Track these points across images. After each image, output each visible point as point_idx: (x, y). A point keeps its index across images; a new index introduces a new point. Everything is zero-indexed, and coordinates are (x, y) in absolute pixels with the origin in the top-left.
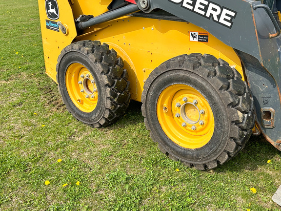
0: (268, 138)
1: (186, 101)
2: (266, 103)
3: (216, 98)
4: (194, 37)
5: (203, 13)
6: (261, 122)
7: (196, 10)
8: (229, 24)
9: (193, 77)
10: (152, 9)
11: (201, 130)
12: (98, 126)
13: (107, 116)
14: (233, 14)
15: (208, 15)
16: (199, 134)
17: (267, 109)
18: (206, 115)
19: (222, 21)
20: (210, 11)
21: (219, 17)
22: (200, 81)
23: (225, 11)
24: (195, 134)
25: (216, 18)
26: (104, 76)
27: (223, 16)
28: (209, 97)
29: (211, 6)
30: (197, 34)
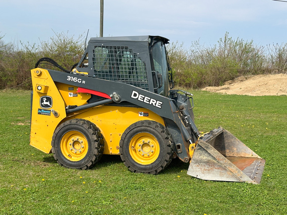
0: (180, 158)
1: (144, 142)
2: (177, 142)
3: (160, 136)
4: (141, 114)
5: (148, 103)
6: (176, 150)
7: (145, 101)
8: (160, 107)
9: (149, 128)
10: (121, 101)
11: (152, 155)
12: (86, 168)
13: (94, 159)
14: (161, 103)
15: (150, 103)
16: (150, 158)
17: (178, 144)
18: (154, 147)
19: (157, 106)
20: (151, 102)
21: (155, 104)
22: (152, 130)
23: (158, 102)
24: (148, 159)
25: (154, 105)
26: (93, 135)
27: (157, 104)
28: (157, 136)
29: (152, 100)
30: (143, 113)
